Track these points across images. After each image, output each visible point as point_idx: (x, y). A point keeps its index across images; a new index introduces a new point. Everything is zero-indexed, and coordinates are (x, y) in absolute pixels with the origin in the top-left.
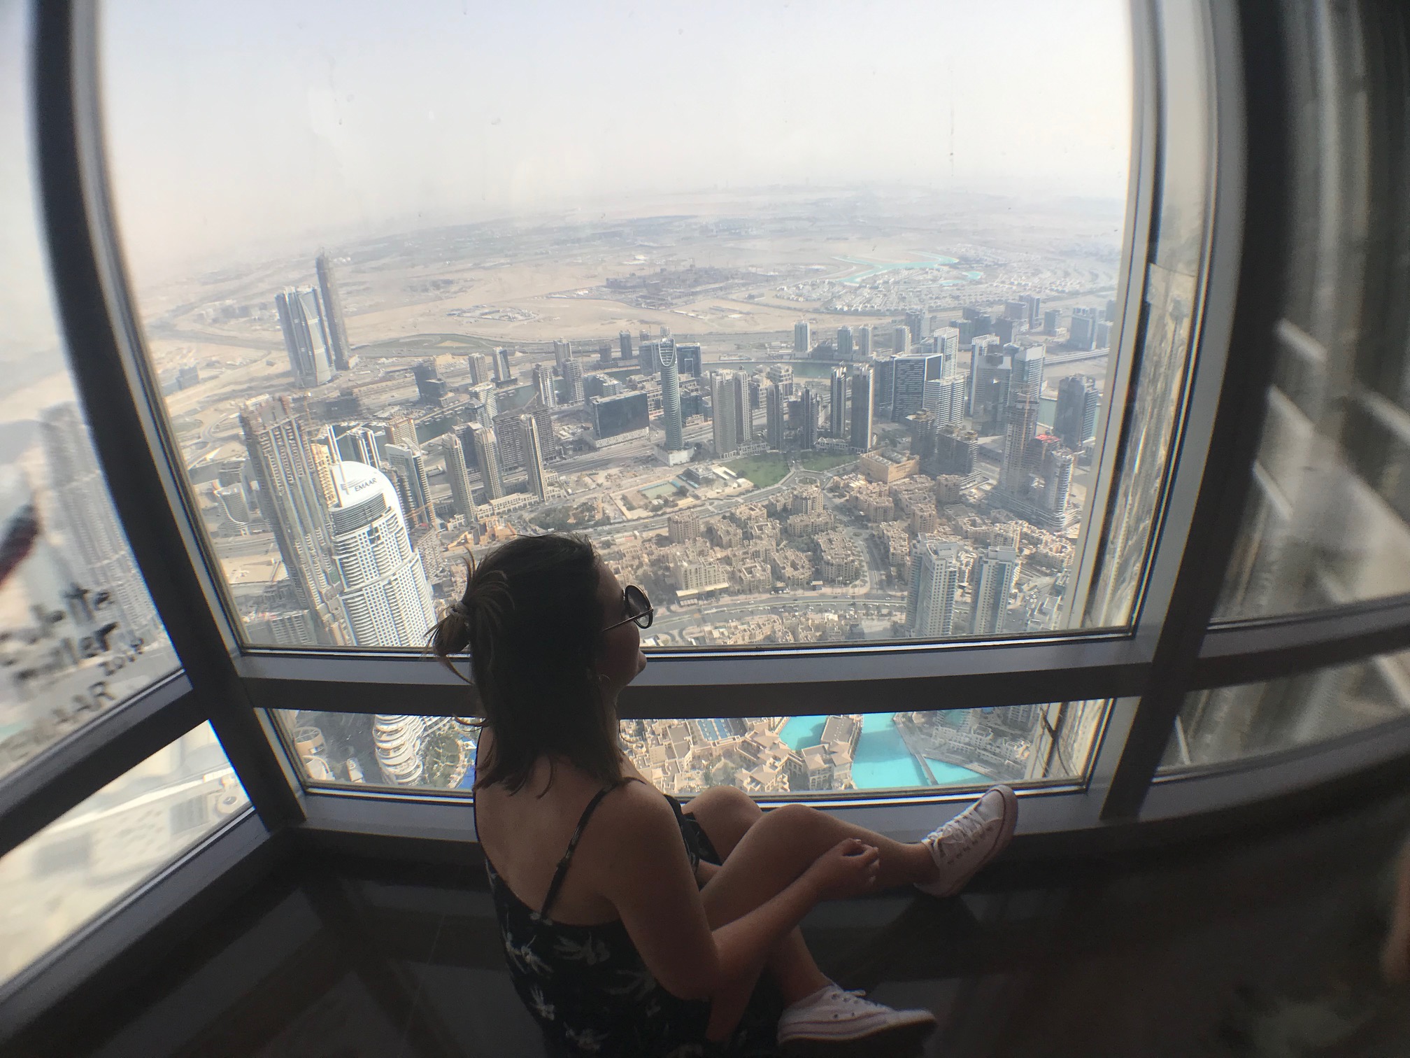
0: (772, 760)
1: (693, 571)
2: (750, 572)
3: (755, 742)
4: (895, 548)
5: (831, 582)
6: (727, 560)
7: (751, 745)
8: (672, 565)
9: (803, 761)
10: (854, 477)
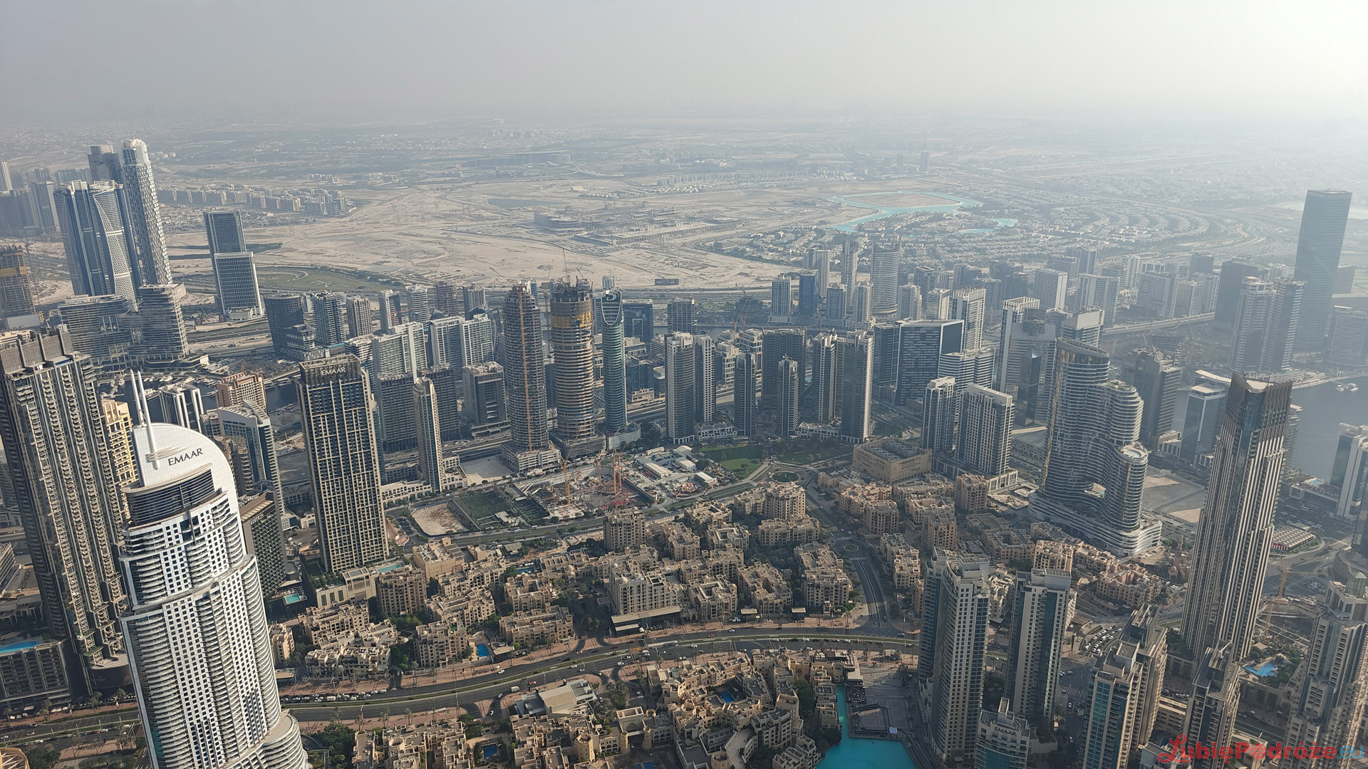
1: (635, 589)
2: (709, 592)
4: (901, 568)
5: (815, 610)
6: (678, 576)
8: (606, 581)
10: (845, 473)
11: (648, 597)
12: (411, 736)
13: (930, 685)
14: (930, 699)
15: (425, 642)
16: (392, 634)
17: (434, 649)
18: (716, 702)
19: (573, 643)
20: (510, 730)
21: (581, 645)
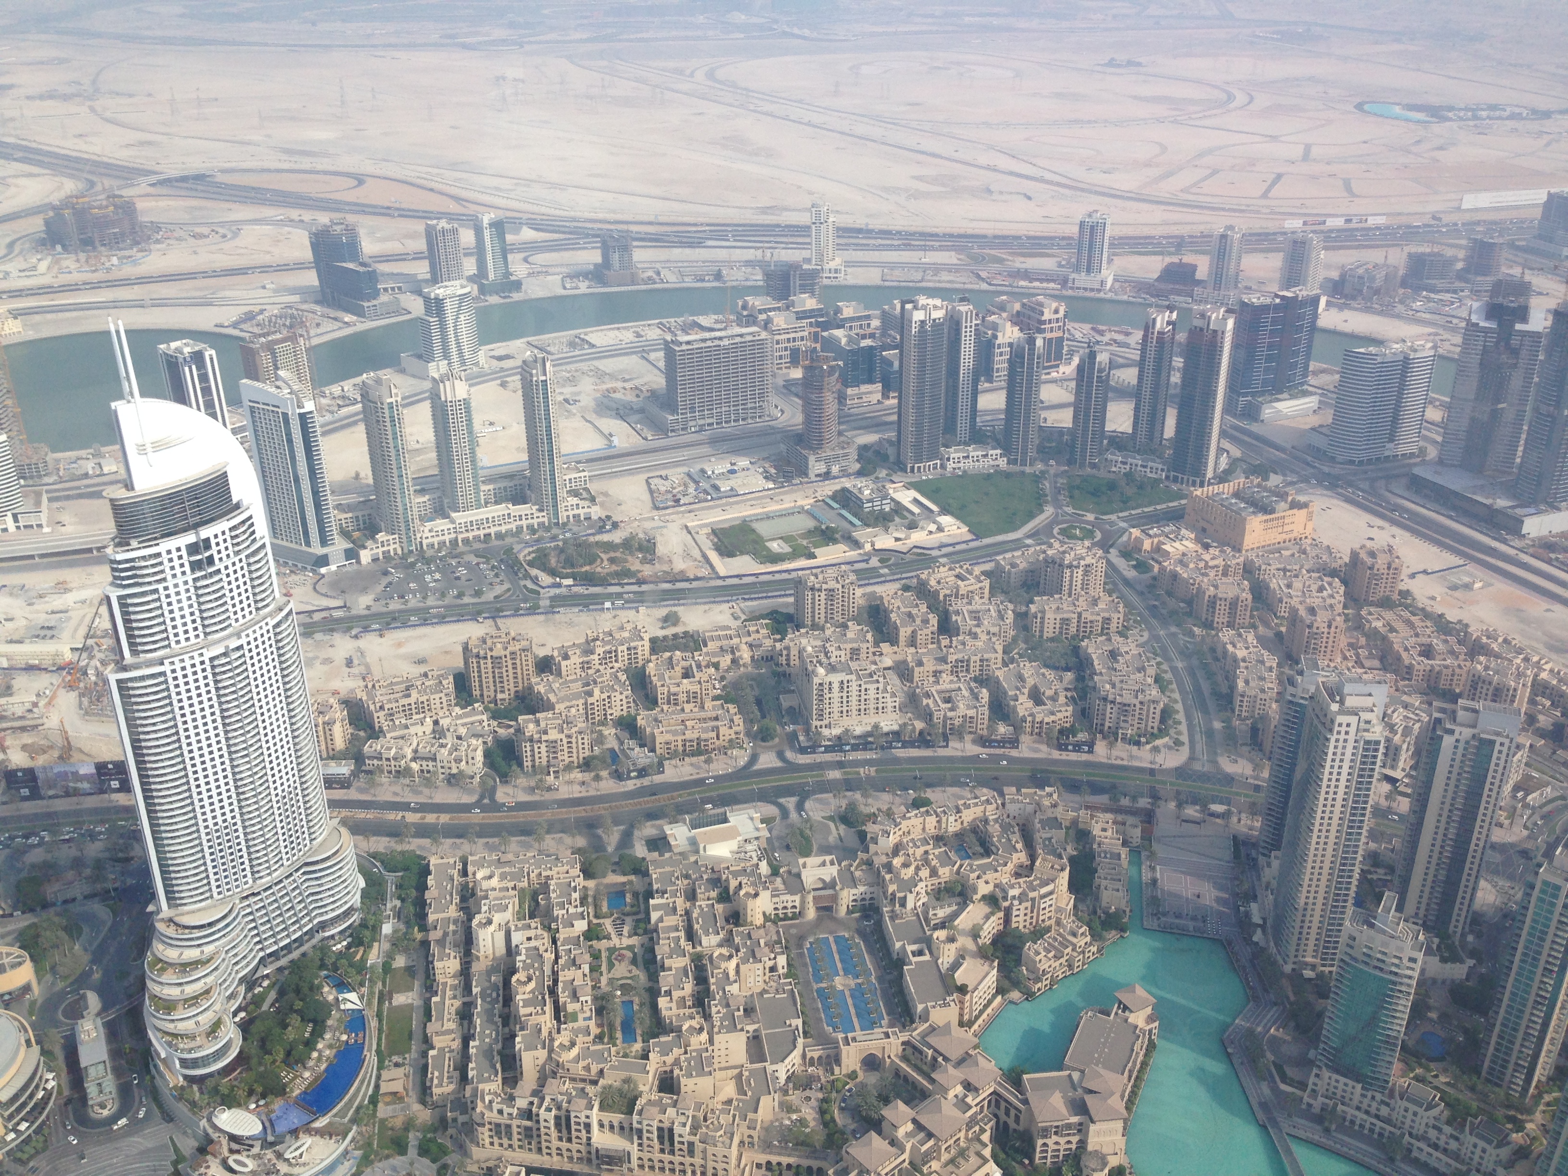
0: (959, 1089)
1: (836, 686)
2: (947, 699)
3: (930, 1047)
4: (1247, 682)
5: (1108, 737)
6: (904, 672)
7: (921, 1052)
8: (795, 671)
9: (1026, 1102)
10: (1172, 532)
11: (854, 699)
12: (507, 869)
13: (1276, 864)
14: (1274, 884)
15: (531, 740)
16: (485, 724)
17: (543, 749)
18: (946, 860)
19: (741, 757)
20: (646, 874)
21: (754, 758)
